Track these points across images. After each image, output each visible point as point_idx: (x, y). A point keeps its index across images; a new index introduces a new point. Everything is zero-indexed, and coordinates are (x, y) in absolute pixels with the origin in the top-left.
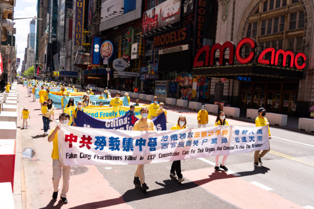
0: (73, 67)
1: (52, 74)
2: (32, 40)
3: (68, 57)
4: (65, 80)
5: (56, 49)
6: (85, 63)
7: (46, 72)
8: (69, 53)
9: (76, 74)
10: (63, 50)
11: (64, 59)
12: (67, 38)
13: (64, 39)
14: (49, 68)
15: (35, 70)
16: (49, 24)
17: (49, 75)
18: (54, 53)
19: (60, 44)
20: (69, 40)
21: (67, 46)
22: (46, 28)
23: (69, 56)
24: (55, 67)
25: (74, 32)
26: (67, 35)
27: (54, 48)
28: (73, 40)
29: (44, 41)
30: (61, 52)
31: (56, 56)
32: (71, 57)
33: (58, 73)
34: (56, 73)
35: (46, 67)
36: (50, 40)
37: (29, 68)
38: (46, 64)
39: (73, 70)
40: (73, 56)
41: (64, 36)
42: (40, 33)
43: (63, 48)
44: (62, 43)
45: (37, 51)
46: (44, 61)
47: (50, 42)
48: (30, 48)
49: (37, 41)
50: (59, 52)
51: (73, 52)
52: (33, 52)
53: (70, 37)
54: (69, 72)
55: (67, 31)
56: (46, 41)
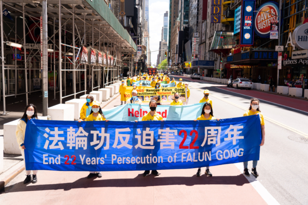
0: (208, 55)
1: (183, 65)
2: (165, 33)
3: (202, 43)
4: (199, 71)
5: (188, 36)
6: (226, 47)
7: (178, 64)
8: (203, 38)
9: (212, 63)
10: (195, 36)
11: (197, 46)
12: (200, 20)
13: (197, 22)
14: (180, 58)
15: (167, 62)
16: (181, 11)
17: (180, 66)
18: (186, 41)
19: (192, 30)
20: (203, 22)
21: (200, 31)
22: (178, 17)
23: (203, 41)
24: (187, 57)
25: (209, 10)
26: (201, 17)
27: (185, 35)
28: (209, 20)
29: (176, 30)
30: (193, 38)
31: (187, 45)
32: (205, 42)
33: (190, 64)
34: (188, 64)
35: (177, 58)
36: (182, 27)
37: (163, 62)
38: (177, 55)
39: (207, 59)
40: (208, 42)
41: (198, 19)
42: (172, 23)
43: (195, 34)
44: (195, 28)
45: (170, 43)
46: (176, 52)
47: (182, 30)
48: (164, 41)
49: (170, 32)
50: (191, 39)
51: (208, 36)
52: (166, 44)
53: (205, 18)
54: (203, 61)
55: (201, 12)
56: (178, 30)
